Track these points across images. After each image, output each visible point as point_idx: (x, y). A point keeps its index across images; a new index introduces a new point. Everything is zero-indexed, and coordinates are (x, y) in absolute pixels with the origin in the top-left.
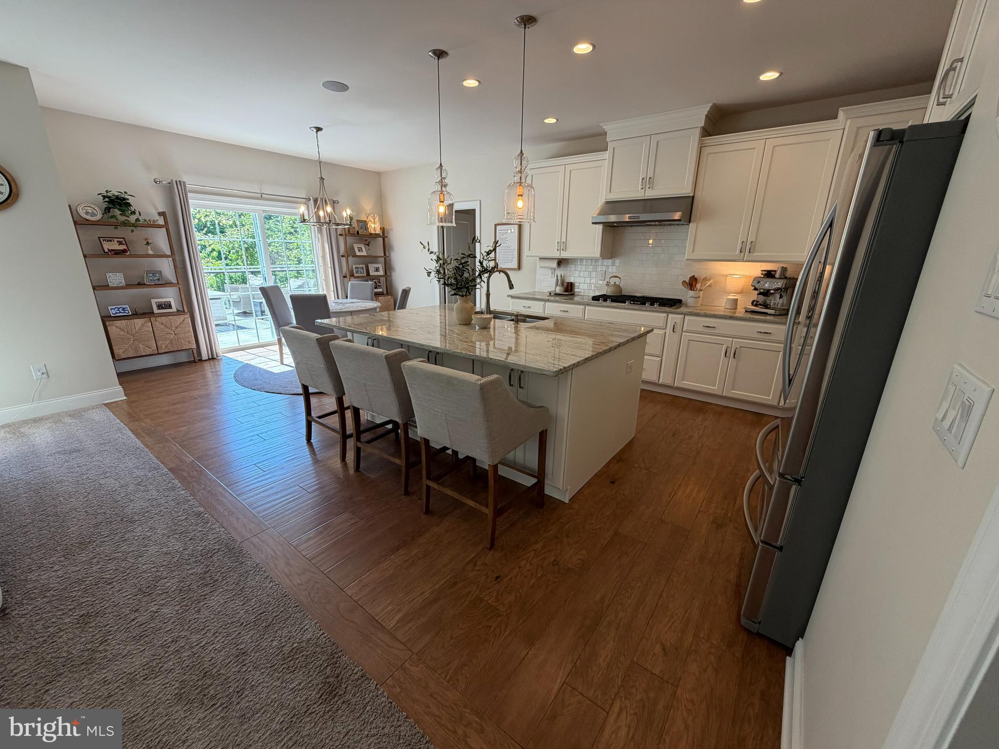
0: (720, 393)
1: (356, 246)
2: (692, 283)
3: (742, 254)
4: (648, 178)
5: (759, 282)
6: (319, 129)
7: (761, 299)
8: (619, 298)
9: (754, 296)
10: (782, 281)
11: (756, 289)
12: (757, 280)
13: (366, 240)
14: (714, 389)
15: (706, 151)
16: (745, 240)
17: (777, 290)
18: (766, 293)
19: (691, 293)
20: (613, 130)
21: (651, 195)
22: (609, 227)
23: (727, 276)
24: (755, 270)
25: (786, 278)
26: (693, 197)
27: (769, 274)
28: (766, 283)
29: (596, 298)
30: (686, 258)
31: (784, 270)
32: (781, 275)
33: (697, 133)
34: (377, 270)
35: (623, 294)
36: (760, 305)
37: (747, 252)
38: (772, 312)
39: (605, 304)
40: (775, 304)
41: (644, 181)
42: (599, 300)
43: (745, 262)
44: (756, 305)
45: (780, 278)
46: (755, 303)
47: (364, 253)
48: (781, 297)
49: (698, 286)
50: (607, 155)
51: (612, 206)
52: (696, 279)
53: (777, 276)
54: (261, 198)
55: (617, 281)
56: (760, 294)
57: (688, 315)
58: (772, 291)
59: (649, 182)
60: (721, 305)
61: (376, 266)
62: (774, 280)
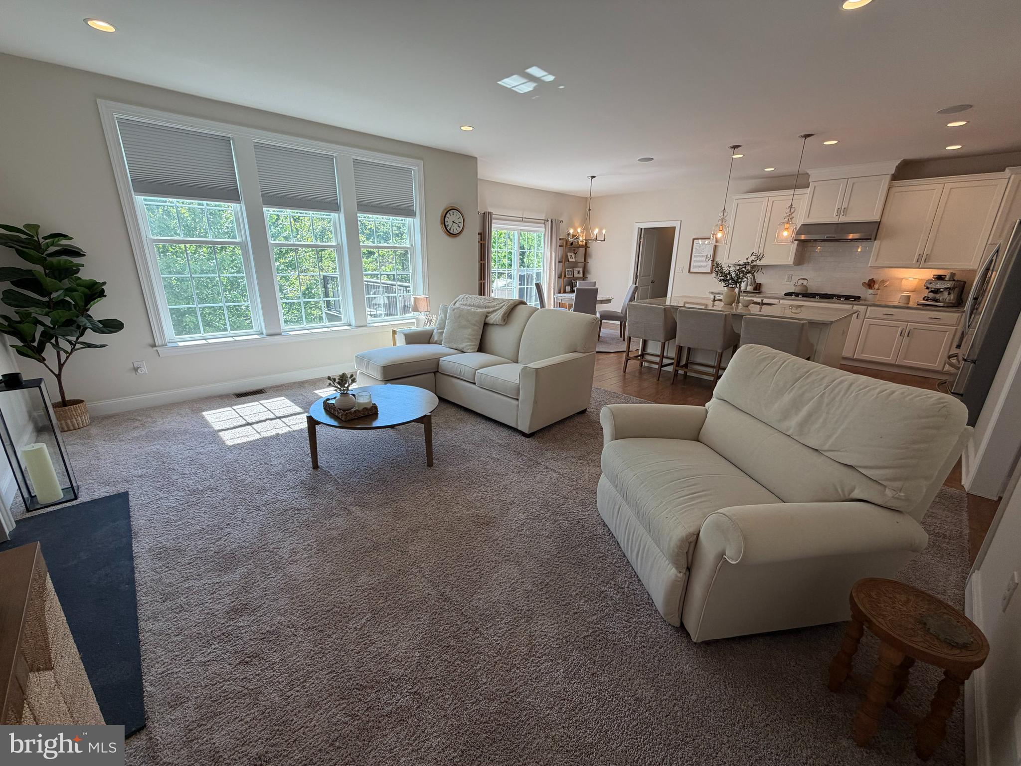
0: (893, 362)
1: (569, 254)
2: (871, 284)
3: (919, 263)
4: (842, 209)
5: (931, 283)
6: (593, 177)
7: (931, 295)
8: (807, 295)
9: (926, 293)
10: (951, 282)
11: (928, 288)
12: (930, 282)
13: (574, 250)
14: (889, 359)
15: (893, 190)
16: (922, 253)
17: (947, 288)
18: (936, 291)
19: (870, 291)
20: (814, 174)
21: (844, 220)
22: (802, 243)
23: (902, 279)
24: (928, 274)
25: (954, 280)
26: (880, 222)
27: (940, 278)
28: (937, 284)
29: (786, 294)
30: (869, 265)
31: (953, 275)
32: (950, 278)
33: (888, 178)
34: (579, 273)
35: (808, 292)
36: (930, 300)
37: (922, 262)
38: (941, 304)
39: (797, 298)
40: (943, 299)
41: (840, 210)
42: (792, 296)
43: (922, 268)
44: (927, 300)
45: (950, 281)
46: (926, 299)
47: (573, 260)
48: (949, 294)
49: (876, 286)
50: (808, 191)
51: (806, 228)
52: (874, 282)
53: (947, 279)
54: (522, 221)
55: (805, 283)
56: (931, 292)
57: (871, 306)
58: (941, 290)
59: (845, 211)
60: (896, 300)
61: (579, 269)
62: (944, 282)
